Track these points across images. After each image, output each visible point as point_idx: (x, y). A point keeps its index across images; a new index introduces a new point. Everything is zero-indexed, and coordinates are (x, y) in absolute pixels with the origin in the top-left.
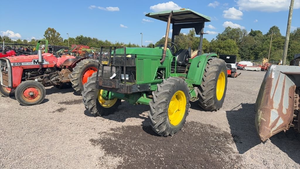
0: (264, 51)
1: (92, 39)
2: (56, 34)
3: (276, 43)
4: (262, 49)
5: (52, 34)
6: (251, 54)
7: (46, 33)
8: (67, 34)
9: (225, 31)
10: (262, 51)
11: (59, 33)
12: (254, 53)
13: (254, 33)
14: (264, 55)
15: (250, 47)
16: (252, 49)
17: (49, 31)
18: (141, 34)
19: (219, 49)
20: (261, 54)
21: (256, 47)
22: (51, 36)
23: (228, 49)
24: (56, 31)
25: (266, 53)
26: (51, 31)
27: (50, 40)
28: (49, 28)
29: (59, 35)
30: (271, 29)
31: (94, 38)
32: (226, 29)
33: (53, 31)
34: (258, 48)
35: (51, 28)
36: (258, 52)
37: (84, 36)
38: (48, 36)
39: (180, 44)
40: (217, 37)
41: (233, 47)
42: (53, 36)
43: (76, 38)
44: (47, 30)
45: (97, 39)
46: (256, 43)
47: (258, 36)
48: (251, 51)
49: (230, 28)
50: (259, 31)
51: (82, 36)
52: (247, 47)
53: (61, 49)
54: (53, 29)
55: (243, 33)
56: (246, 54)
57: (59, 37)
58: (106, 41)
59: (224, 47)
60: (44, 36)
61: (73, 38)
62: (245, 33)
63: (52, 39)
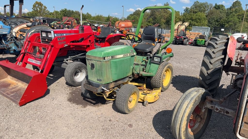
0: (230, 23)
1: (75, 11)
2: (43, 7)
3: (240, 16)
4: (228, 21)
5: (40, 7)
6: (217, 26)
7: (34, 6)
8: (54, 7)
9: (194, 5)
10: (228, 23)
11: (46, 7)
12: (220, 25)
13: (218, 7)
14: (230, 26)
15: (216, 19)
16: (218, 21)
17: (37, 4)
18: (123, 6)
19: (192, 21)
20: (226, 25)
21: (221, 20)
22: (38, 9)
23: (199, 21)
24: (43, 5)
25: (231, 25)
26: (38, 4)
27: (38, 13)
28: (36, 2)
29: (46, 8)
30: (234, 3)
31: (76, 11)
32: (195, 3)
33: (40, 4)
34: (224, 20)
35: (39, 1)
36: (223, 23)
37: (68, 9)
38: (36, 9)
39: (156, 16)
40: (184, 10)
41: (203, 19)
42: (41, 9)
43: (60, 11)
44: (35, 4)
45: (79, 12)
46: (222, 15)
47: (222, 9)
48: (217, 23)
49: (198, 3)
50: (222, 5)
51: (66, 10)
52: (214, 19)
53: (54, 21)
54: (40, 2)
55: (210, 7)
56: (212, 26)
57: (46, 10)
58: (88, 13)
59: (195, 20)
60: (33, 9)
61: (58, 11)
62: (211, 7)
63: (40, 12)
